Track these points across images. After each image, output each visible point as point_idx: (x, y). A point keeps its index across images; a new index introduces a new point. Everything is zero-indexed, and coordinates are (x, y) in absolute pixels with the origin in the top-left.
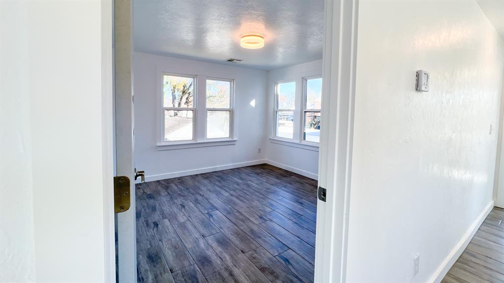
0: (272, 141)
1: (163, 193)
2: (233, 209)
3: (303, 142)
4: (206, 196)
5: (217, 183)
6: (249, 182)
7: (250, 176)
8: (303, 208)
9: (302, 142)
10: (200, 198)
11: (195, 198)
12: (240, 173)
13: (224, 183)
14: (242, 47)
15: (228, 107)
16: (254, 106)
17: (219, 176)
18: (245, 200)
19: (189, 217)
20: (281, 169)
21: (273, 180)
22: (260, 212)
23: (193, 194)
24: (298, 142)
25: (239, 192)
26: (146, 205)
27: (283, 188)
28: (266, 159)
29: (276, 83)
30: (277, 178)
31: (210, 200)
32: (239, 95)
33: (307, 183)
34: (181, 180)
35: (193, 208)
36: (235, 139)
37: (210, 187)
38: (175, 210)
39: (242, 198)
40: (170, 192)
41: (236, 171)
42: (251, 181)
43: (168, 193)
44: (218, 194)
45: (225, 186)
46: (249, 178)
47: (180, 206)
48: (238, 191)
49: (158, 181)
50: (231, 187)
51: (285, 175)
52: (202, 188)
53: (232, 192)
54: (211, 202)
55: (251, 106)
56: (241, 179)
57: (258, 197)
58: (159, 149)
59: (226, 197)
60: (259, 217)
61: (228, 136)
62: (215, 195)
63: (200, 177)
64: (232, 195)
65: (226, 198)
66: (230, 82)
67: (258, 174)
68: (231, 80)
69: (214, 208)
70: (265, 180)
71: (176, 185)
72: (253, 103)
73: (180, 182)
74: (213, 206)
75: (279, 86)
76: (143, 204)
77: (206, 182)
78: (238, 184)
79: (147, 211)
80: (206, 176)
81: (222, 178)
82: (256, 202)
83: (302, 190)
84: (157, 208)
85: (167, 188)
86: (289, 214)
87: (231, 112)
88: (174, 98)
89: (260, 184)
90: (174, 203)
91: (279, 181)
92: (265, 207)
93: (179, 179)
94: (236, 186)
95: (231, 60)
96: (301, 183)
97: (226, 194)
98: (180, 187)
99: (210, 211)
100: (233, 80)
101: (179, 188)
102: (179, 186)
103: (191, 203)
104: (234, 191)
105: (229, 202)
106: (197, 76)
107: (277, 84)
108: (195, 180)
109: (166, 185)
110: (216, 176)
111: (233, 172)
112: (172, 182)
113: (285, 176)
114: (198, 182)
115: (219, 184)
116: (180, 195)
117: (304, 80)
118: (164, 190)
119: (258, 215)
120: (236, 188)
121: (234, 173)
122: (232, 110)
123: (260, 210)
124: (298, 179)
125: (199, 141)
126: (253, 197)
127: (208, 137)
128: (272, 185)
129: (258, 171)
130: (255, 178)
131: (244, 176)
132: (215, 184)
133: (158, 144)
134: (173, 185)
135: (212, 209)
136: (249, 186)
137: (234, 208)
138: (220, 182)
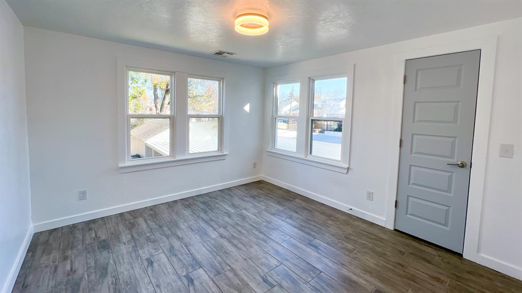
0: (270, 154)
1: (125, 237)
2: (224, 265)
3: (309, 158)
4: (186, 240)
5: (202, 215)
6: (244, 211)
7: (244, 201)
8: (319, 256)
9: (308, 156)
10: (176, 244)
11: (170, 244)
12: (231, 196)
13: (211, 215)
14: (235, 31)
15: (216, 113)
16: (248, 111)
17: (204, 203)
18: (240, 246)
19: (157, 286)
20: (281, 188)
21: (275, 207)
22: (263, 267)
23: (168, 237)
24: (303, 156)
25: (232, 230)
26: (93, 264)
27: (288, 220)
28: (262, 175)
29: (275, 84)
30: (279, 203)
31: (190, 247)
32: (230, 98)
33: (317, 211)
34: (153, 212)
35: (165, 266)
36: (225, 153)
37: (192, 223)
38: (138, 271)
39: (235, 242)
40: (136, 236)
41: (227, 192)
42: (246, 209)
43: (132, 236)
44: (203, 234)
45: (211, 220)
46: (243, 204)
47: (146, 263)
48: (229, 228)
49: (121, 214)
50: (221, 222)
51: (287, 197)
52: (182, 226)
53: (222, 230)
54: (193, 250)
55: (245, 111)
56: (234, 206)
57: (258, 238)
58: (122, 171)
59: (214, 239)
60: (263, 278)
61: (217, 149)
62: (198, 237)
63: (179, 206)
64: (222, 236)
65: (213, 242)
66: (219, 81)
67: (253, 197)
68: (220, 79)
69: (197, 264)
70: (264, 208)
71: (146, 221)
72: (247, 108)
73: (151, 215)
74: (194, 259)
75: (279, 86)
76: (89, 261)
77: (187, 213)
78: (230, 216)
79: (93, 277)
80: (188, 202)
81: (208, 206)
82: (256, 247)
83: (312, 223)
84: (110, 269)
85: (132, 226)
86: (304, 271)
87: (221, 119)
88: (156, 97)
89: (257, 214)
90: (138, 256)
91: (281, 208)
92: (269, 257)
93: (151, 210)
94: (227, 219)
95: (220, 53)
96: (309, 211)
97: (214, 235)
98: (151, 223)
99: (190, 270)
100: (223, 79)
101: (148, 226)
102: (149, 222)
103: (163, 256)
104: (225, 228)
105: (218, 250)
106: (174, 72)
107: (277, 85)
108: (173, 210)
109: (132, 221)
110: (201, 202)
111: (223, 195)
112: (141, 215)
113: (288, 200)
114: (177, 213)
115: (205, 217)
116: (148, 239)
117: (311, 80)
118: (127, 232)
119: (260, 276)
120: (227, 222)
121: (224, 197)
122: (222, 116)
123: (263, 264)
124: (304, 204)
125: (178, 158)
126: (251, 237)
127: (190, 152)
128: (273, 214)
129: (254, 192)
130: (250, 205)
131: (237, 201)
132: (199, 216)
133: (121, 165)
134: (141, 221)
135: (193, 267)
136: (243, 218)
137: (225, 262)
138: (206, 212)
